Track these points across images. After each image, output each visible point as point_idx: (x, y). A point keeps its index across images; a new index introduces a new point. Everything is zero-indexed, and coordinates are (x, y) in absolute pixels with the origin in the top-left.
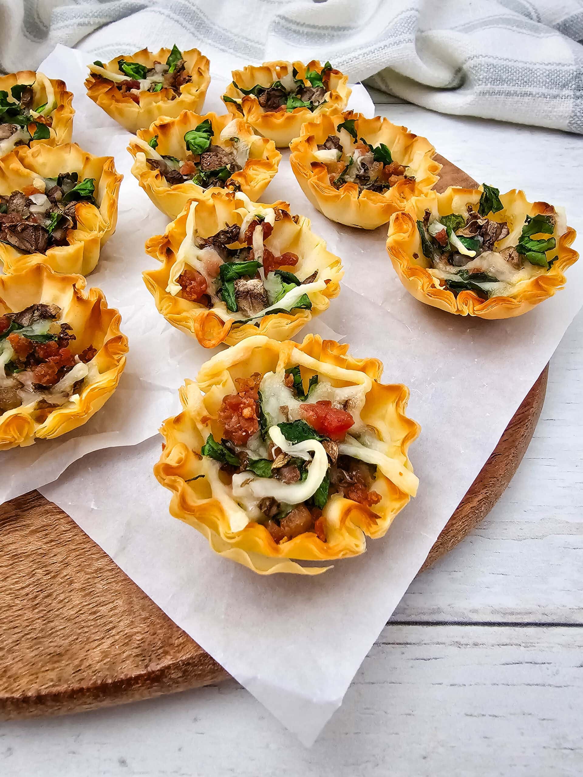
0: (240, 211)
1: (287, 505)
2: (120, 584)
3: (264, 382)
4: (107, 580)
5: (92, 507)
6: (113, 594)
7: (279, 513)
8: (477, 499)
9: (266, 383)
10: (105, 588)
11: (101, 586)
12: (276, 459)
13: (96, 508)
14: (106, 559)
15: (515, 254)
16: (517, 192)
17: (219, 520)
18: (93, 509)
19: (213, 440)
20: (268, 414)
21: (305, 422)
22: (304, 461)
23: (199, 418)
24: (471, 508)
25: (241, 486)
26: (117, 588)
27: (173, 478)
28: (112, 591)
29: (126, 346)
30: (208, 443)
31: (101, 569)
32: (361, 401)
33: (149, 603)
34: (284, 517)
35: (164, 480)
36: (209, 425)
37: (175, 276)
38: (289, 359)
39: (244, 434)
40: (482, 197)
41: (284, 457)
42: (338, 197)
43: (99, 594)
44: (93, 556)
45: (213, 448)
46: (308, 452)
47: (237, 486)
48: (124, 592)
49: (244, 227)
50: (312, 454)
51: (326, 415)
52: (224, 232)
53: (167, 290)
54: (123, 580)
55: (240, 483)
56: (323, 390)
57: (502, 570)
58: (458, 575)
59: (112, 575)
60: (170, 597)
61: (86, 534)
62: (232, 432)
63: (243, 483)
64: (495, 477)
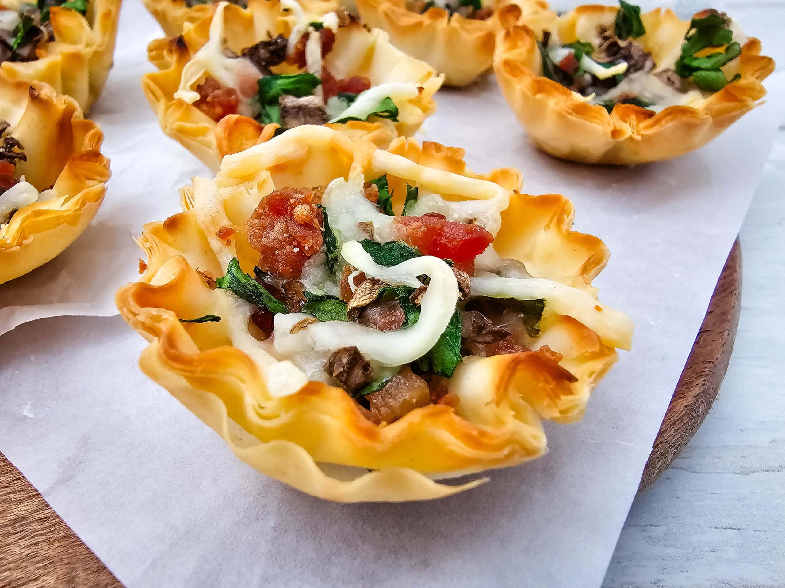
0: (289, 19)
1: (383, 368)
2: (56, 544)
3: (329, 194)
4: (33, 537)
5: (25, 413)
6: (38, 565)
7: (367, 384)
8: (692, 394)
9: (333, 195)
10: (25, 553)
11: (17, 550)
12: (356, 290)
13: (31, 416)
14: (36, 501)
15: (676, 78)
16: (663, 11)
17: (243, 381)
18: (25, 417)
19: (239, 268)
20: (339, 231)
21: (403, 243)
22: (410, 290)
23: (214, 230)
24: (686, 406)
25: (292, 331)
26: (50, 553)
27: (154, 311)
28: (37, 559)
29: (107, 168)
30: (229, 272)
31: (24, 518)
32: (495, 220)
33: (108, 581)
34: (377, 391)
35: (135, 315)
36: (233, 243)
37: (190, 79)
38: (370, 163)
39: (296, 250)
40: (618, 15)
41: (373, 287)
42: (419, 25)
43: (11, 565)
44: (12, 496)
45: (238, 281)
46: (417, 277)
47: (284, 334)
48: (62, 560)
49: (293, 40)
50: (425, 279)
51: (442, 227)
52: (265, 44)
53: (177, 95)
54: (63, 537)
55: (290, 327)
56: (431, 204)
57: (730, 522)
58: (658, 531)
59: (42, 530)
60: (147, 564)
61: (6, 459)
62: (274, 248)
63: (295, 327)
64: (710, 362)
